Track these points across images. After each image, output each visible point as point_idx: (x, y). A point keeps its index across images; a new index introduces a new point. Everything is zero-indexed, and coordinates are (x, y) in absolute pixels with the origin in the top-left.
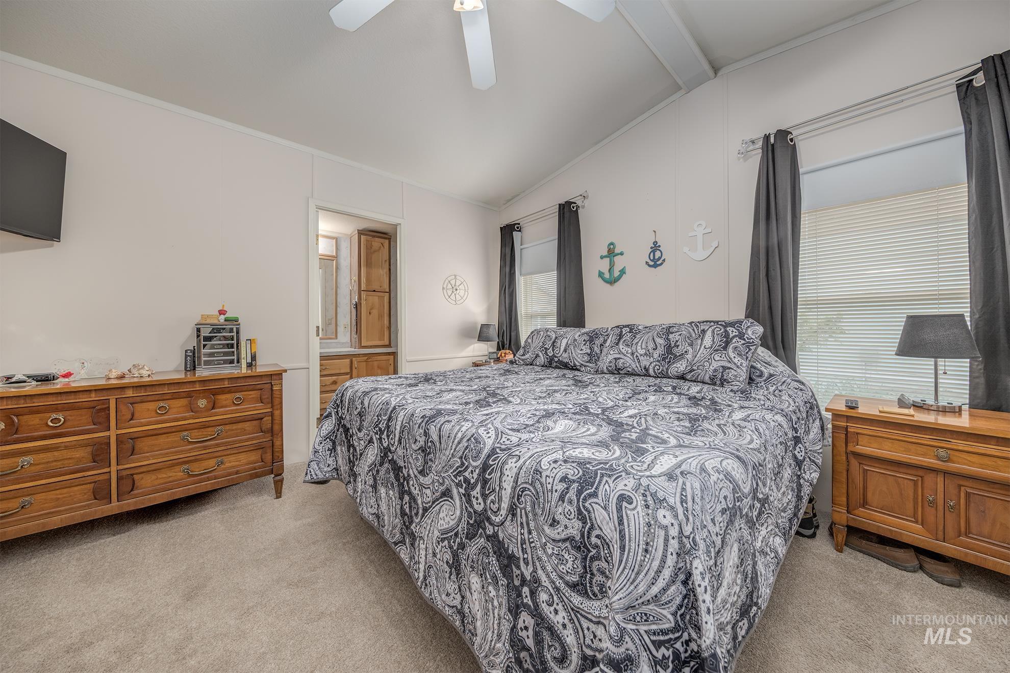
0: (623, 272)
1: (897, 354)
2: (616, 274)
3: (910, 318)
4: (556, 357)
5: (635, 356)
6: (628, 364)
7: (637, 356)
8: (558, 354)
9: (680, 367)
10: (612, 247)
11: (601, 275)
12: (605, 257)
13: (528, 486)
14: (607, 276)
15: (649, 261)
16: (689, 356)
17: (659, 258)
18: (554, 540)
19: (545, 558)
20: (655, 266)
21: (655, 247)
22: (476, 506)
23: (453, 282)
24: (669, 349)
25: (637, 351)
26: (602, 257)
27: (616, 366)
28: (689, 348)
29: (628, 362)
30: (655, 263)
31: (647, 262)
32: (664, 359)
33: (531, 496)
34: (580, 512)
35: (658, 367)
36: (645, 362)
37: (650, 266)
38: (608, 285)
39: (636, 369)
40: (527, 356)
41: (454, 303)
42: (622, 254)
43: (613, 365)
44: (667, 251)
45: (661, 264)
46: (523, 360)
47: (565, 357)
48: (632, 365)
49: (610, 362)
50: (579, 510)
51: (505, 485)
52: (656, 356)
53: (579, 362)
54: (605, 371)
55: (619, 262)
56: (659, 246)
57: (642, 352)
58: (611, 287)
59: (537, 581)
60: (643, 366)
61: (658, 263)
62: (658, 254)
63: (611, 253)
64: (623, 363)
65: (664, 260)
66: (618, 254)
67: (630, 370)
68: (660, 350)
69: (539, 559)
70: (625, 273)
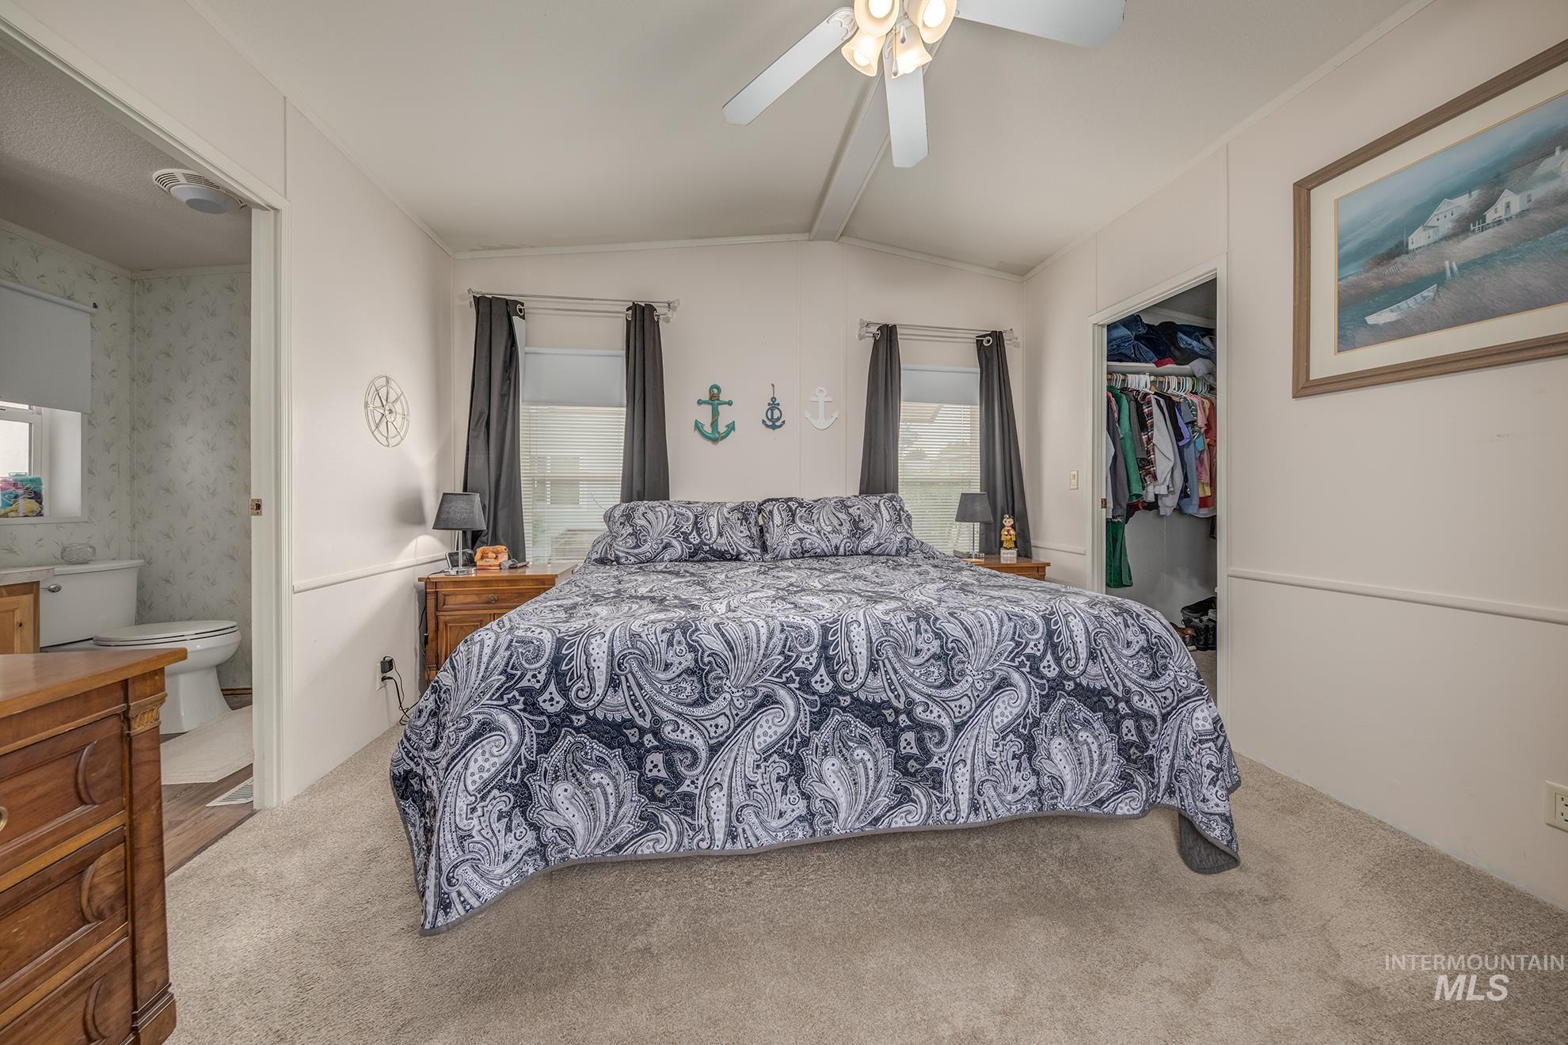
0: (731, 427)
1: (956, 521)
2: (722, 429)
3: (964, 495)
4: (705, 544)
5: (822, 534)
6: (817, 545)
7: (825, 534)
8: (709, 540)
9: (869, 542)
10: (716, 391)
11: (698, 427)
12: (705, 402)
13: (1097, 630)
14: (708, 429)
15: (766, 419)
16: (875, 530)
17: (779, 419)
18: (1131, 657)
19: (1129, 672)
20: (774, 427)
21: (774, 405)
22: (1049, 675)
23: (383, 393)
24: (856, 523)
25: (823, 529)
26: (700, 402)
27: (802, 548)
28: (873, 522)
29: (815, 542)
30: (774, 423)
31: (763, 421)
32: (854, 535)
33: (1104, 636)
34: (1142, 629)
35: (848, 544)
36: (836, 540)
37: (767, 426)
38: (709, 443)
39: (826, 549)
40: (646, 548)
41: (386, 443)
42: (730, 403)
43: (798, 547)
44: (788, 411)
45: (780, 426)
46: (634, 556)
47: (721, 544)
48: (821, 545)
49: (794, 544)
50: (1140, 627)
51: (1077, 639)
52: (845, 532)
53: (744, 549)
54: (787, 556)
55: (726, 416)
56: (778, 404)
57: (829, 529)
58: (712, 445)
59: (1128, 691)
60: (833, 545)
61: (777, 424)
62: (776, 414)
63: (714, 398)
64: (811, 544)
65: (784, 422)
66: (725, 403)
67: (819, 551)
68: (847, 527)
69: (1126, 675)
70: (733, 429)
